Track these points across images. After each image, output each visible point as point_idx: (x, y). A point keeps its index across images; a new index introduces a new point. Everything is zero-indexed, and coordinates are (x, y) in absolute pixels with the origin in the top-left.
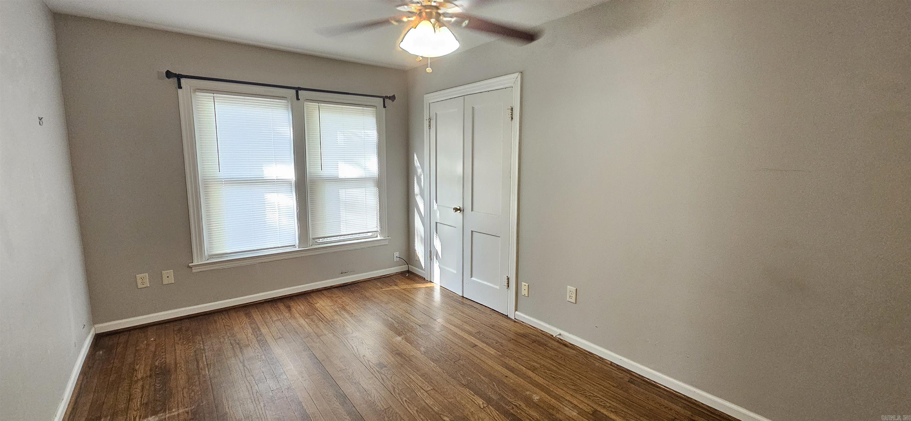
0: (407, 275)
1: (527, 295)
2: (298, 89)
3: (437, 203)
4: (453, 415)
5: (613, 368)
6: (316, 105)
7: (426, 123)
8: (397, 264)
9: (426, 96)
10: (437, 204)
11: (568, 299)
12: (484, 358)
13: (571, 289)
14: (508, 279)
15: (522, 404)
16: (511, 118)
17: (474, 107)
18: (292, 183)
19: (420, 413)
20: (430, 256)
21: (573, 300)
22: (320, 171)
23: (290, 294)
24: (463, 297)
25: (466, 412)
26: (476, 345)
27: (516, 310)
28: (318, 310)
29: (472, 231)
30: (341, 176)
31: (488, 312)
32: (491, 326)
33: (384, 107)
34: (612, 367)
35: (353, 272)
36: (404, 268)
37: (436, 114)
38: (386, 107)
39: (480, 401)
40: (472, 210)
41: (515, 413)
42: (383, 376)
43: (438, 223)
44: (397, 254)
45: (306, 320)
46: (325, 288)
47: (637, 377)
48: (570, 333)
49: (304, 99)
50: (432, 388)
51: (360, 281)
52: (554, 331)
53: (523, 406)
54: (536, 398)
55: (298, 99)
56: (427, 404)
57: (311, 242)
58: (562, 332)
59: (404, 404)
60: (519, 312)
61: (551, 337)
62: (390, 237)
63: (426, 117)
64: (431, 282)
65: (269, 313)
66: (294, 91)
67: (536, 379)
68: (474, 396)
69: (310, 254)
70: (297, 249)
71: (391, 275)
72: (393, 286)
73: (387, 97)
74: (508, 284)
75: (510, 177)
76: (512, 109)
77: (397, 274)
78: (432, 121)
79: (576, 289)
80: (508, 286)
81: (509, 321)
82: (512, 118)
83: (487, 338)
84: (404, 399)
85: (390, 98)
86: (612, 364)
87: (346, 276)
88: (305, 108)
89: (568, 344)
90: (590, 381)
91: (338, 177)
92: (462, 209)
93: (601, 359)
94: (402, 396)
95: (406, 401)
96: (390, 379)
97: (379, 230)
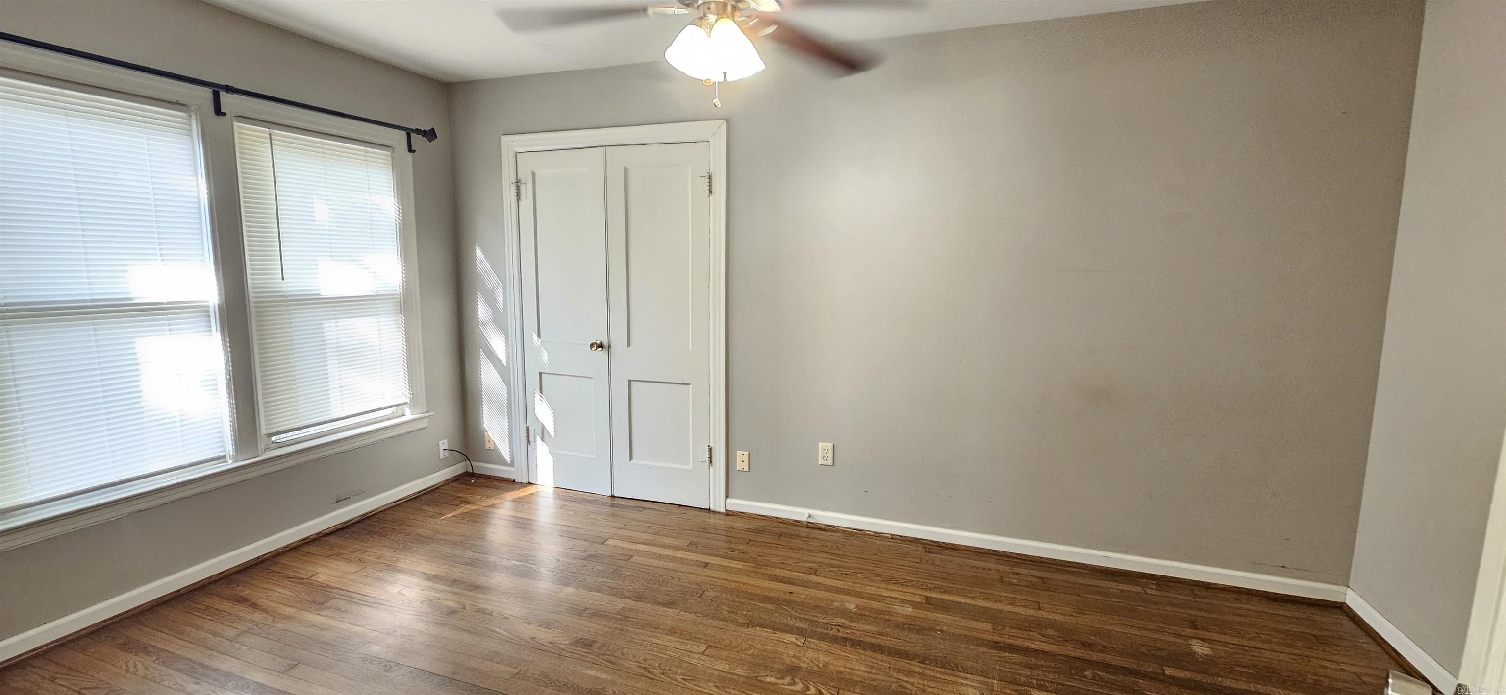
0: (473, 481)
1: (746, 469)
2: (217, 90)
3: (539, 336)
4: (774, 670)
5: (898, 541)
6: (262, 131)
7: (509, 192)
8: (447, 463)
9: (505, 139)
10: (540, 341)
11: (821, 461)
12: (735, 577)
13: (824, 448)
14: (710, 450)
15: (842, 621)
16: (708, 192)
17: (627, 168)
18: (208, 311)
19: (725, 687)
20: (528, 437)
21: (830, 462)
22: (279, 281)
23: (222, 573)
24: (613, 496)
25: (787, 660)
26: (708, 564)
27: (727, 497)
28: (333, 588)
29: (630, 381)
30: (326, 292)
31: (675, 510)
32: (701, 530)
33: (410, 150)
34: (894, 540)
35: (362, 494)
36: (458, 469)
37: (534, 174)
38: (414, 151)
39: (792, 638)
40: (629, 345)
41: (845, 636)
42: (606, 657)
43: (543, 375)
44: (444, 444)
45: (323, 613)
46: (305, 539)
47: (929, 544)
48: (824, 510)
49: (234, 114)
50: (706, 646)
51: (378, 511)
52: (800, 513)
53: (847, 623)
54: (852, 607)
55: (218, 111)
56: (720, 671)
57: (261, 446)
58: (812, 512)
59: (686, 685)
60: (732, 497)
61: (797, 523)
62: (432, 412)
63: (508, 177)
64: (530, 484)
65: (197, 627)
66: (208, 93)
67: (829, 584)
68: (776, 634)
69: (266, 471)
70: (230, 464)
71: (437, 486)
72: (461, 505)
73: (418, 131)
74: (710, 458)
75: (709, 286)
76: (710, 178)
77: (447, 482)
78: (522, 188)
79: (834, 445)
80: (711, 462)
81: (718, 516)
82: (711, 192)
83: (712, 549)
84: (679, 678)
85: (424, 133)
86: (893, 537)
87: (348, 505)
88: (236, 135)
89: (823, 526)
90: (889, 565)
91: (320, 295)
92: (606, 343)
93: (877, 535)
94: (671, 676)
95: (684, 679)
96: (622, 657)
97: (409, 402)
